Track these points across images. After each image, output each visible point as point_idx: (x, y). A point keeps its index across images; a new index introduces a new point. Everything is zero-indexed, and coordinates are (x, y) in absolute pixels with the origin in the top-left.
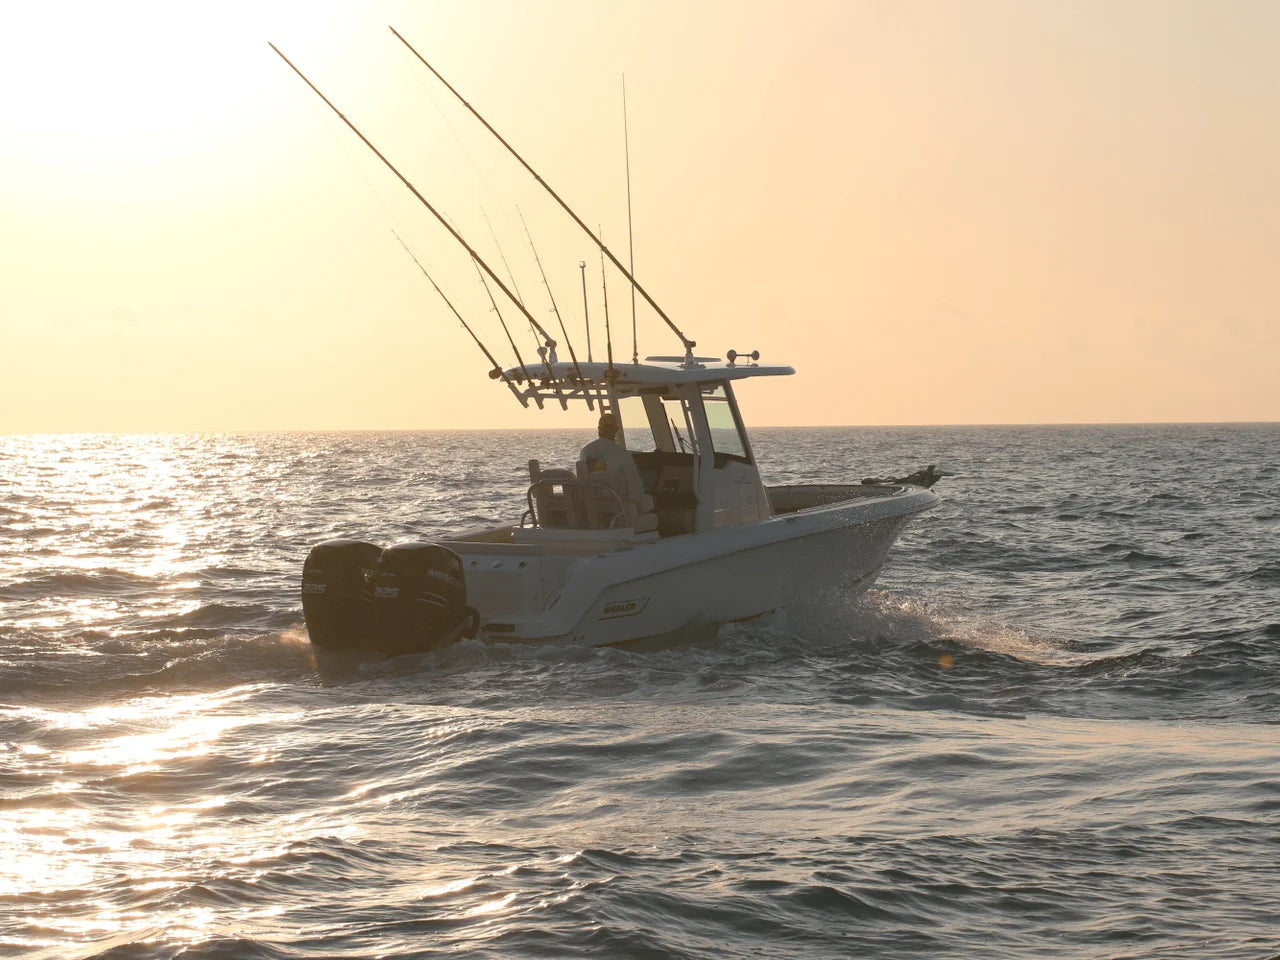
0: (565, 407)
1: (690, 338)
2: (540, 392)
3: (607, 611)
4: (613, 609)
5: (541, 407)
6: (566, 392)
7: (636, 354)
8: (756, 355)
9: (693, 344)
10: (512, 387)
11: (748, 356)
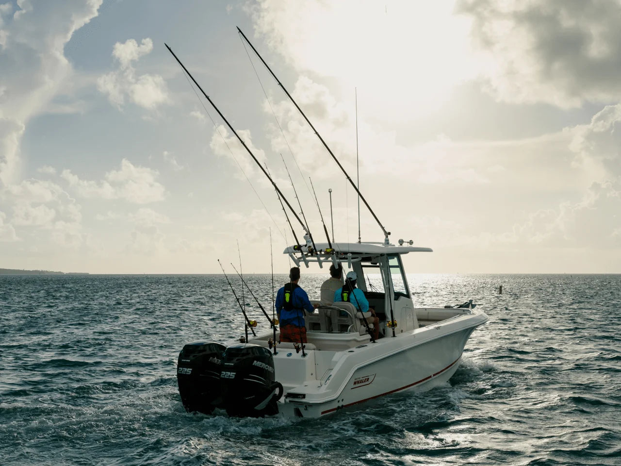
0: (321, 267)
1: (388, 231)
2: (307, 259)
3: (355, 383)
4: (358, 382)
5: (307, 266)
6: (322, 259)
7: (360, 238)
8: (411, 242)
9: (389, 234)
10: (291, 256)
11: (408, 242)
